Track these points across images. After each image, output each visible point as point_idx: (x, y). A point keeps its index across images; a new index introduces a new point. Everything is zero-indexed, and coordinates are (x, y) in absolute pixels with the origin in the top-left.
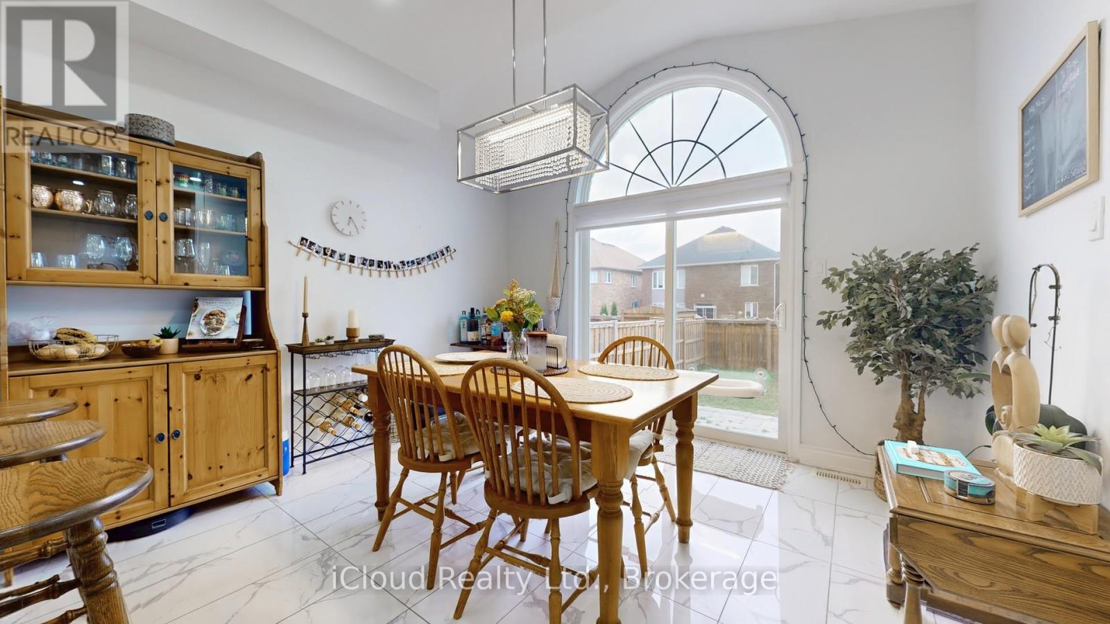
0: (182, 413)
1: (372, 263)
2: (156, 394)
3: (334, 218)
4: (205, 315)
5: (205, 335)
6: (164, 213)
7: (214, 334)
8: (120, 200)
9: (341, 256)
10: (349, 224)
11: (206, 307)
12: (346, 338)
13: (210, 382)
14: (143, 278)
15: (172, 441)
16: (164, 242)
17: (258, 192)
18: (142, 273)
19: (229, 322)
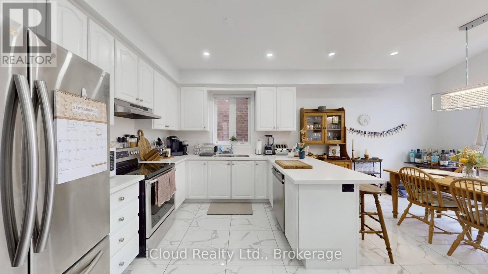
1: (372, 133)
3: (360, 121)
4: (332, 150)
6: (326, 127)
7: (334, 155)
9: (362, 132)
10: (365, 122)
11: (331, 148)
12: (364, 158)
14: (322, 142)
17: (344, 118)
19: (338, 152)
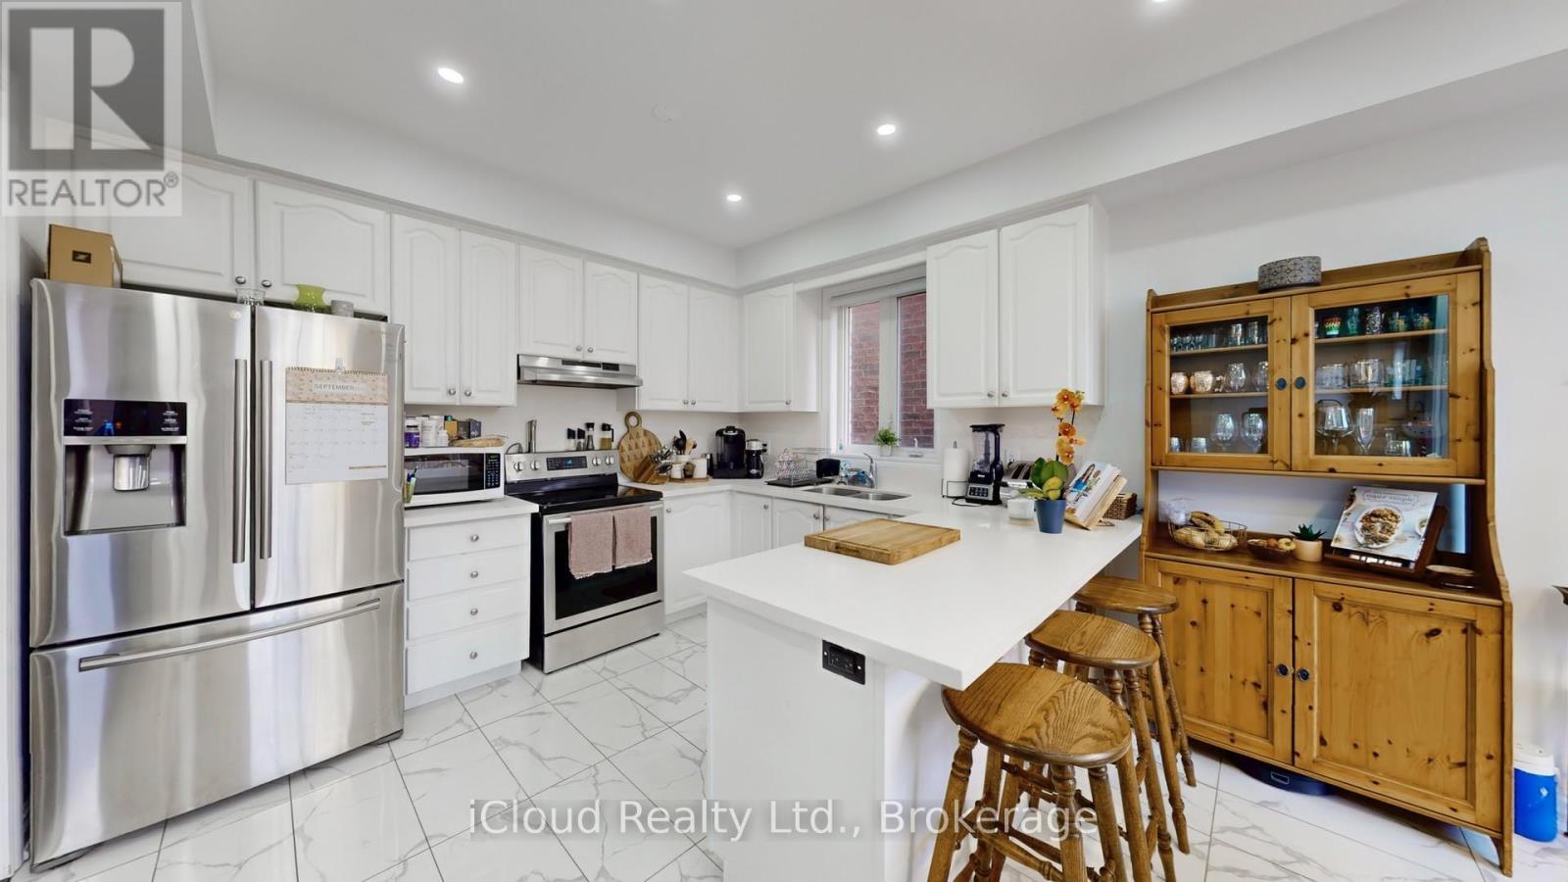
0: (1313, 649)
2: (1277, 614)
4: (1363, 514)
5: (1360, 545)
6: (1301, 378)
7: (1375, 546)
8: (1251, 370)
11: (1368, 502)
13: (1356, 619)
14: (1273, 462)
15: (1297, 682)
16: (1301, 415)
17: (1475, 311)
18: (1272, 455)
19: (1404, 531)
